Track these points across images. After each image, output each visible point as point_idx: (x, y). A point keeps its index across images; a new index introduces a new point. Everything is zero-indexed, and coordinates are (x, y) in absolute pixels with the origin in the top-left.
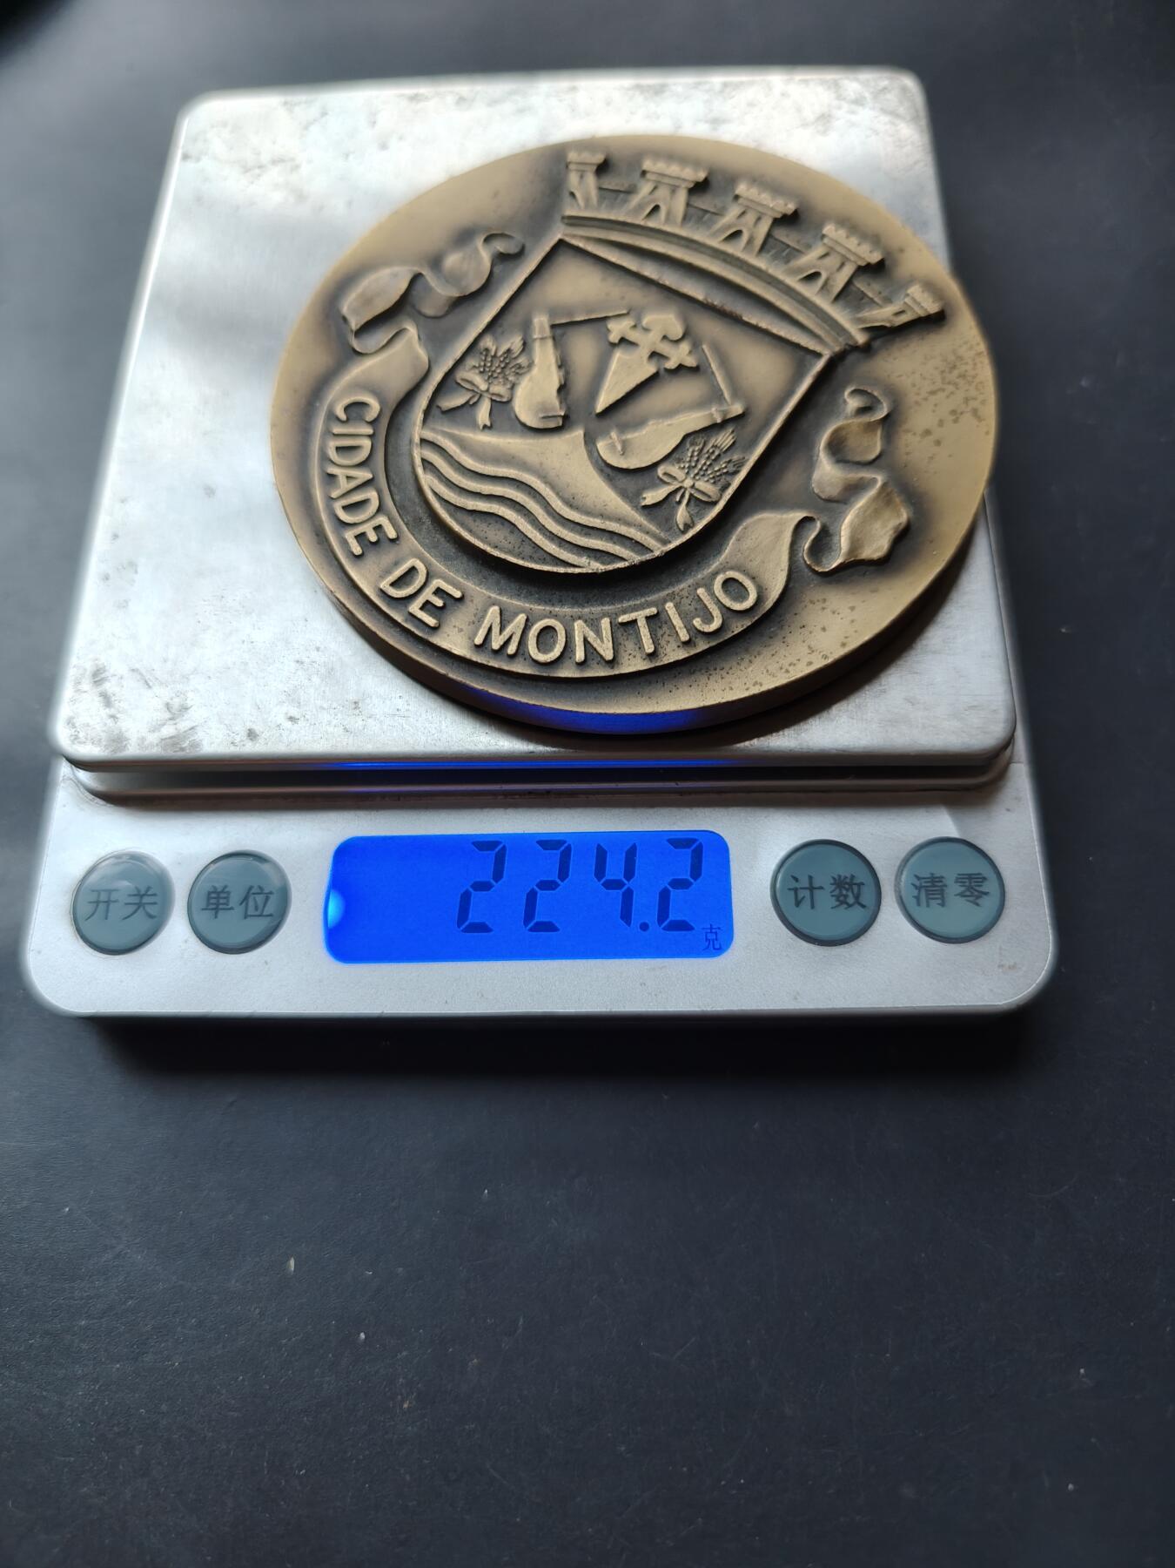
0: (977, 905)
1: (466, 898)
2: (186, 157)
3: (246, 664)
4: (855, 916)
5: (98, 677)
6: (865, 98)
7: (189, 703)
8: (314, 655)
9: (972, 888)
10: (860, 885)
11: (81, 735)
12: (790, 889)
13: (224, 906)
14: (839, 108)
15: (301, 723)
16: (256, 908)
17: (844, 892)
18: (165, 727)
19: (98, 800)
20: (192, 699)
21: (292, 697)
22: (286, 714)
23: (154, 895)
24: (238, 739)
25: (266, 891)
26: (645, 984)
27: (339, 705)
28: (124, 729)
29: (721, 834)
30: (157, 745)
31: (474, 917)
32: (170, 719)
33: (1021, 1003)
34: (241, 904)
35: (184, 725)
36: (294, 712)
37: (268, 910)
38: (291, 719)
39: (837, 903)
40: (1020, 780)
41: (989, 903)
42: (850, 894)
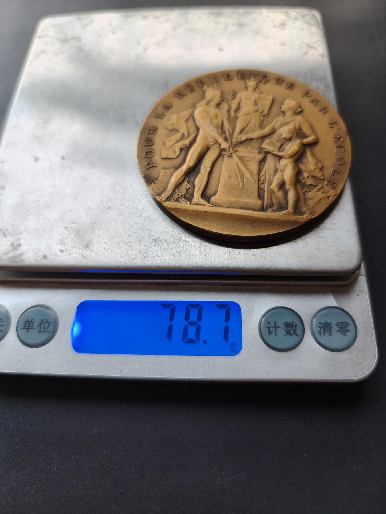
0: (346, 335)
2: (40, 37)
3: (45, 228)
4: (293, 340)
6: (298, 18)
7: (21, 243)
8: (73, 225)
9: (343, 327)
10: (296, 326)
12: (266, 327)
13: (32, 328)
14: (288, 21)
15: (65, 253)
16: (45, 329)
17: (289, 329)
18: (10, 253)
20: (23, 242)
21: (62, 242)
22: (60, 249)
23: (3, 322)
24: (39, 258)
25: (49, 322)
26: (204, 367)
27: (81, 245)
29: (238, 303)
30: (7, 260)
32: (14, 250)
33: (365, 378)
34: (38, 327)
35: (18, 252)
36: (62, 248)
37: (49, 330)
38: (61, 251)
39: (286, 333)
40: (363, 282)
41: (350, 335)
42: (292, 330)
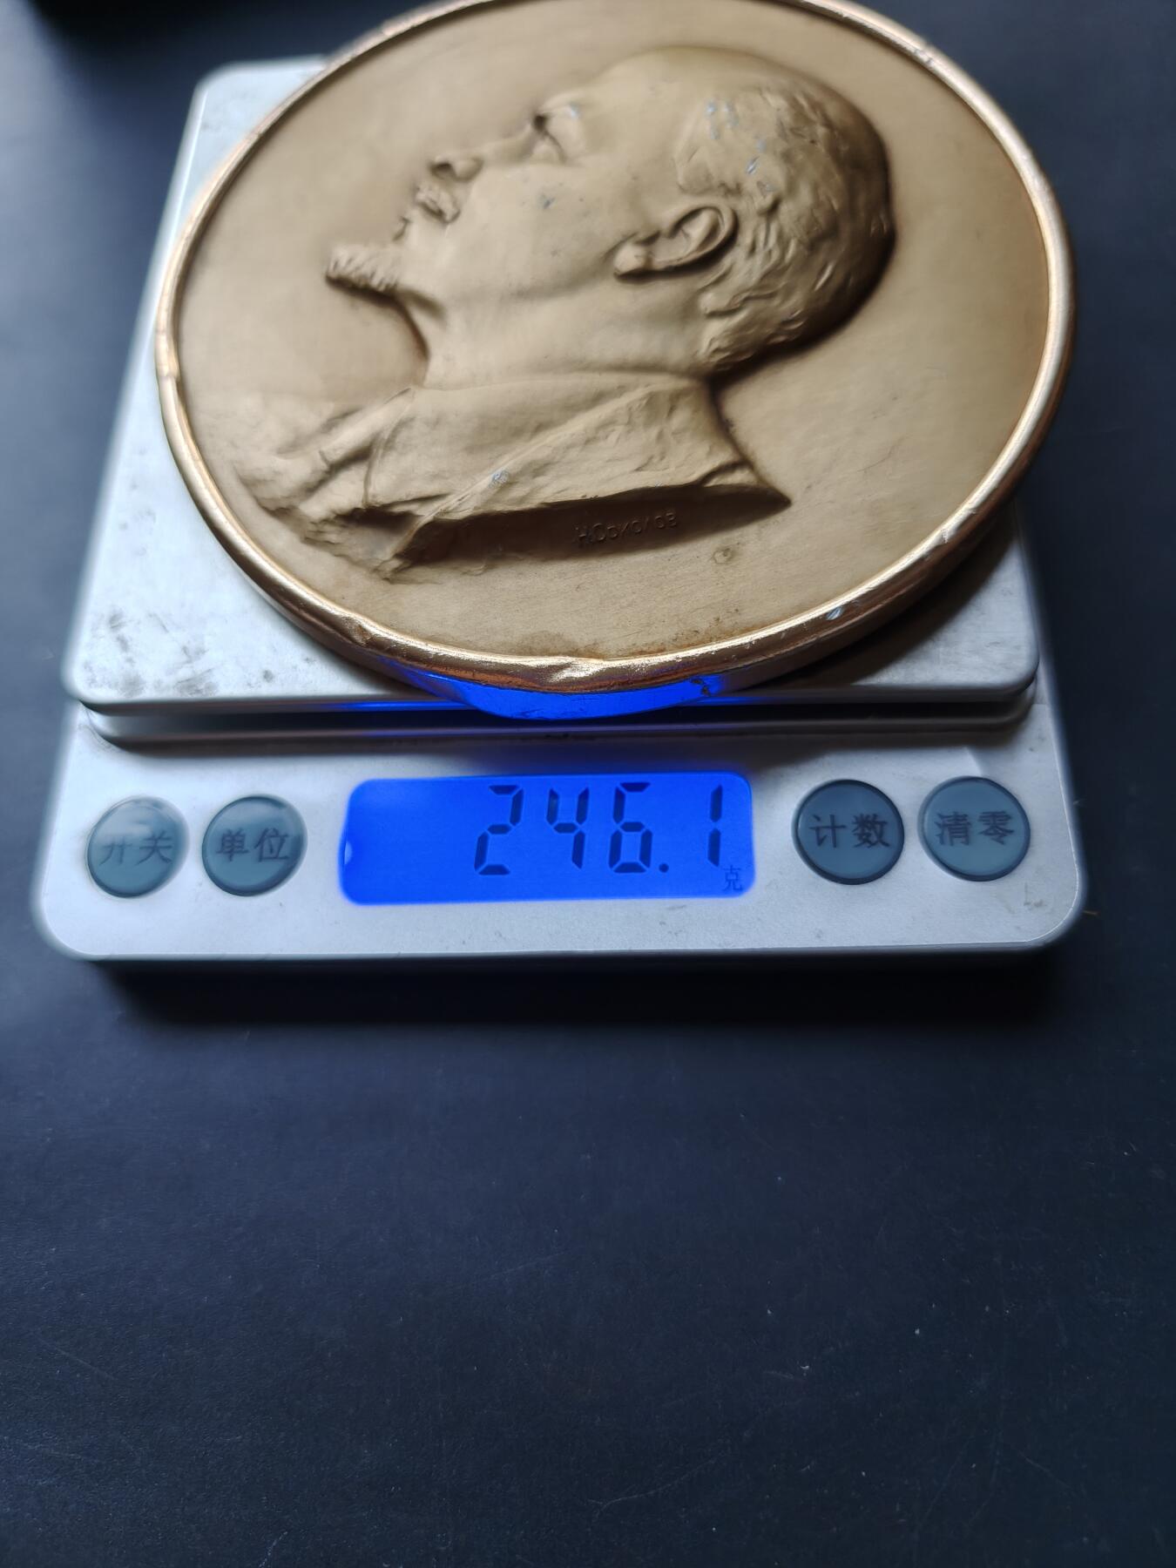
0: (1002, 843)
1: (483, 841)
2: (204, 126)
4: (879, 855)
5: (115, 622)
7: (206, 646)
9: (996, 825)
10: (883, 824)
11: (97, 679)
12: (811, 829)
15: (317, 664)
16: (272, 851)
17: (867, 831)
18: (182, 669)
19: (114, 747)
20: (209, 643)
22: (303, 655)
23: (168, 839)
24: (254, 681)
25: (281, 834)
26: (664, 923)
28: (140, 673)
30: (174, 687)
31: (490, 860)
32: (189, 662)
33: (1049, 941)
34: (256, 847)
35: (200, 666)
36: (310, 653)
37: (283, 852)
38: (307, 660)
39: (859, 842)
40: (1044, 722)
41: (1014, 842)
42: (873, 832)
